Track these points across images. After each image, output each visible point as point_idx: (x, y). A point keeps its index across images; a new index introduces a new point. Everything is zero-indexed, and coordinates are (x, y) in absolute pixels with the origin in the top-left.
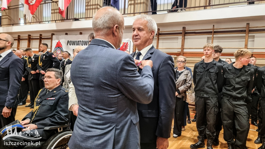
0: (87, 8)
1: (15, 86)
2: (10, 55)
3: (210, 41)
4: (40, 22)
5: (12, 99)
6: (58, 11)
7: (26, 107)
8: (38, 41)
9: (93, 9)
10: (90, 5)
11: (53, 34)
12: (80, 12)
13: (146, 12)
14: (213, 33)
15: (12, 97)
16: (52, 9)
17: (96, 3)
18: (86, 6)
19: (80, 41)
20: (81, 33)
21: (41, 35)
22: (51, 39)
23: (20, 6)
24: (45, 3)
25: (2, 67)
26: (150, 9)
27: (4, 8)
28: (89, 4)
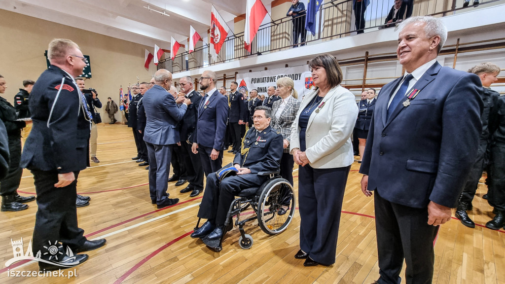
0: (273, 38)
1: (222, 127)
2: (215, 94)
3: (451, 63)
4: (224, 61)
5: (220, 141)
6: (244, 46)
7: (229, 152)
8: (223, 81)
9: (280, 38)
10: (277, 35)
11: (236, 73)
12: (265, 45)
13: (348, 33)
14: (457, 51)
15: (219, 139)
16: (235, 45)
17: (284, 31)
18: (271, 36)
19: (265, 78)
20: (266, 69)
21: (225, 75)
22: (235, 78)
23: (204, 47)
24: (228, 40)
25: (210, 107)
26: (353, 27)
27: (192, 51)
28: (275, 33)
